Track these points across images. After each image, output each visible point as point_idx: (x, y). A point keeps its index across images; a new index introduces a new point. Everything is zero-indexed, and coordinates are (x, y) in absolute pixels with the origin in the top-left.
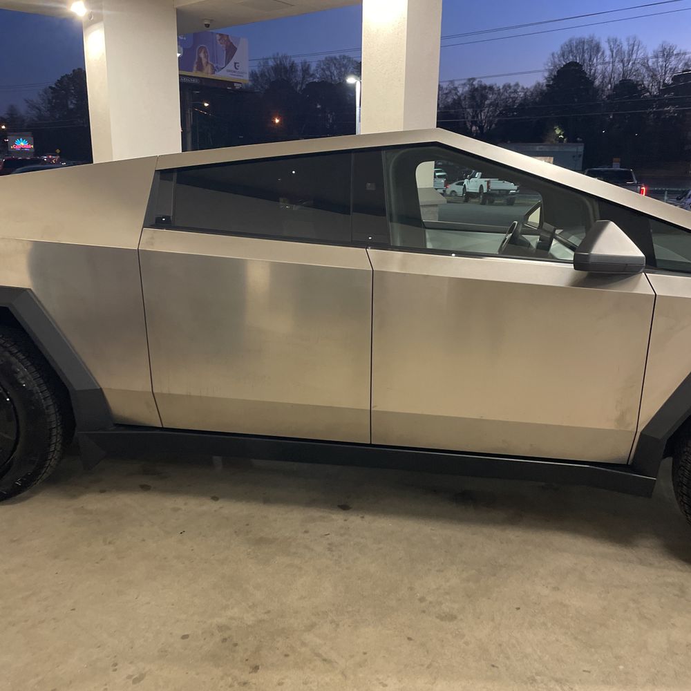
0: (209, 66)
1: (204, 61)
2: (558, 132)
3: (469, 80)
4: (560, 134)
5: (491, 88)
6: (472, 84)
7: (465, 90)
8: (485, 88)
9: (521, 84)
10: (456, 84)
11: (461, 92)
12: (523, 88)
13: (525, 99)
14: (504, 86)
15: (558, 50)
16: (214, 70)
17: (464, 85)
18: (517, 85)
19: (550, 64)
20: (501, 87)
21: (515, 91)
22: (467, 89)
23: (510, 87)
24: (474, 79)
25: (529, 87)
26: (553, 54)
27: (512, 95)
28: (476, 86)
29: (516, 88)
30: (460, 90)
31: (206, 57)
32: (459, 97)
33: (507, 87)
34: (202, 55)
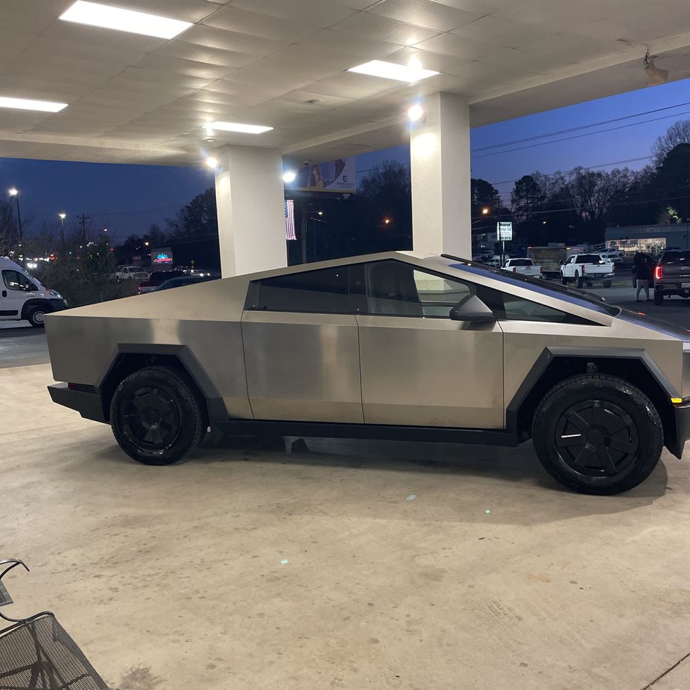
0: (321, 182)
1: (317, 177)
2: (671, 212)
3: (576, 169)
4: (674, 215)
5: (599, 175)
6: (579, 173)
7: (571, 179)
8: (593, 174)
9: (629, 168)
10: (562, 175)
11: (568, 181)
12: (633, 172)
13: (636, 184)
14: (613, 172)
15: (664, 134)
16: (325, 184)
17: (571, 173)
18: (627, 169)
19: (657, 148)
20: (609, 174)
21: (625, 176)
22: (574, 177)
23: (619, 172)
24: (580, 168)
25: (639, 171)
26: (660, 139)
27: (622, 180)
28: (584, 174)
29: (625, 172)
30: (567, 179)
31: (318, 173)
32: (567, 185)
33: (615, 173)
34: (315, 172)
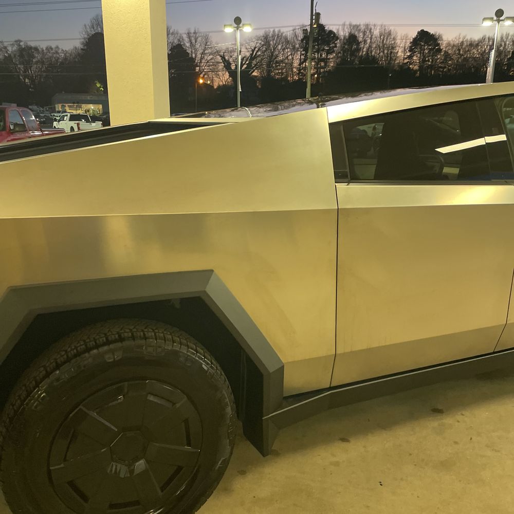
2: (98, 85)
3: (16, 41)
4: (100, 87)
5: (36, 49)
6: (20, 45)
7: (13, 49)
8: (31, 48)
9: (60, 47)
10: (6, 44)
11: (10, 50)
12: (62, 50)
13: (65, 59)
14: (47, 48)
15: (88, 23)
17: (13, 45)
18: (57, 47)
19: (84, 33)
20: (44, 49)
21: (57, 53)
22: (15, 48)
23: (52, 49)
24: (20, 41)
25: (67, 50)
26: (85, 26)
27: (55, 56)
28: (23, 47)
29: (57, 49)
30: (10, 49)
32: (10, 56)
33: (49, 49)
